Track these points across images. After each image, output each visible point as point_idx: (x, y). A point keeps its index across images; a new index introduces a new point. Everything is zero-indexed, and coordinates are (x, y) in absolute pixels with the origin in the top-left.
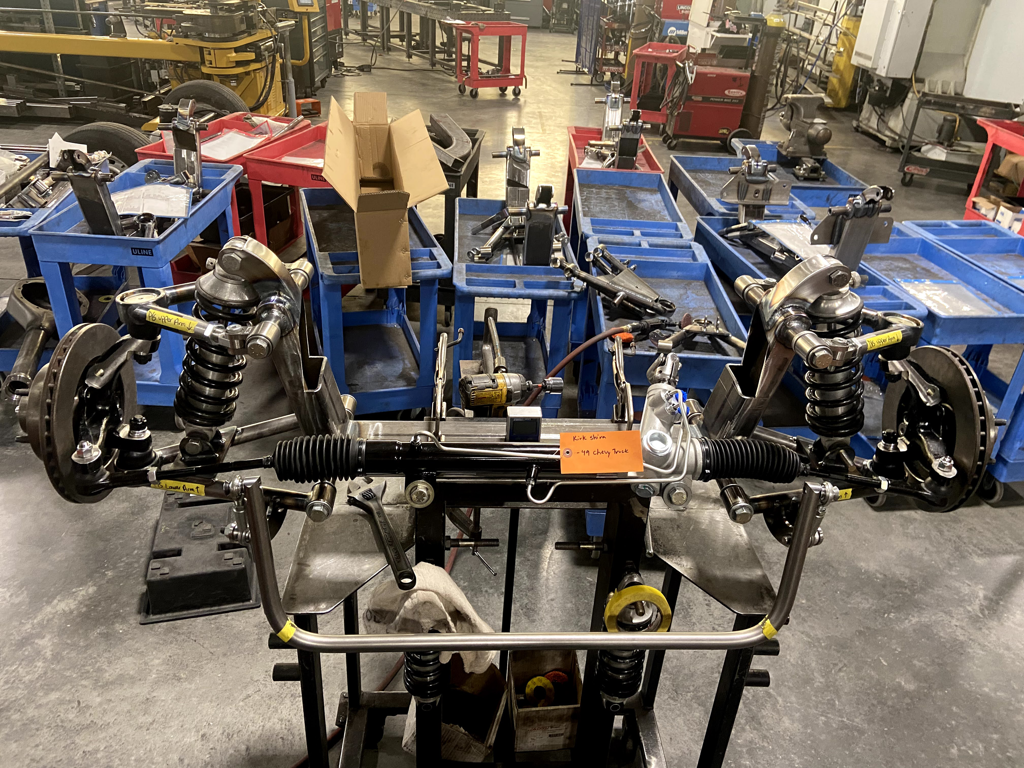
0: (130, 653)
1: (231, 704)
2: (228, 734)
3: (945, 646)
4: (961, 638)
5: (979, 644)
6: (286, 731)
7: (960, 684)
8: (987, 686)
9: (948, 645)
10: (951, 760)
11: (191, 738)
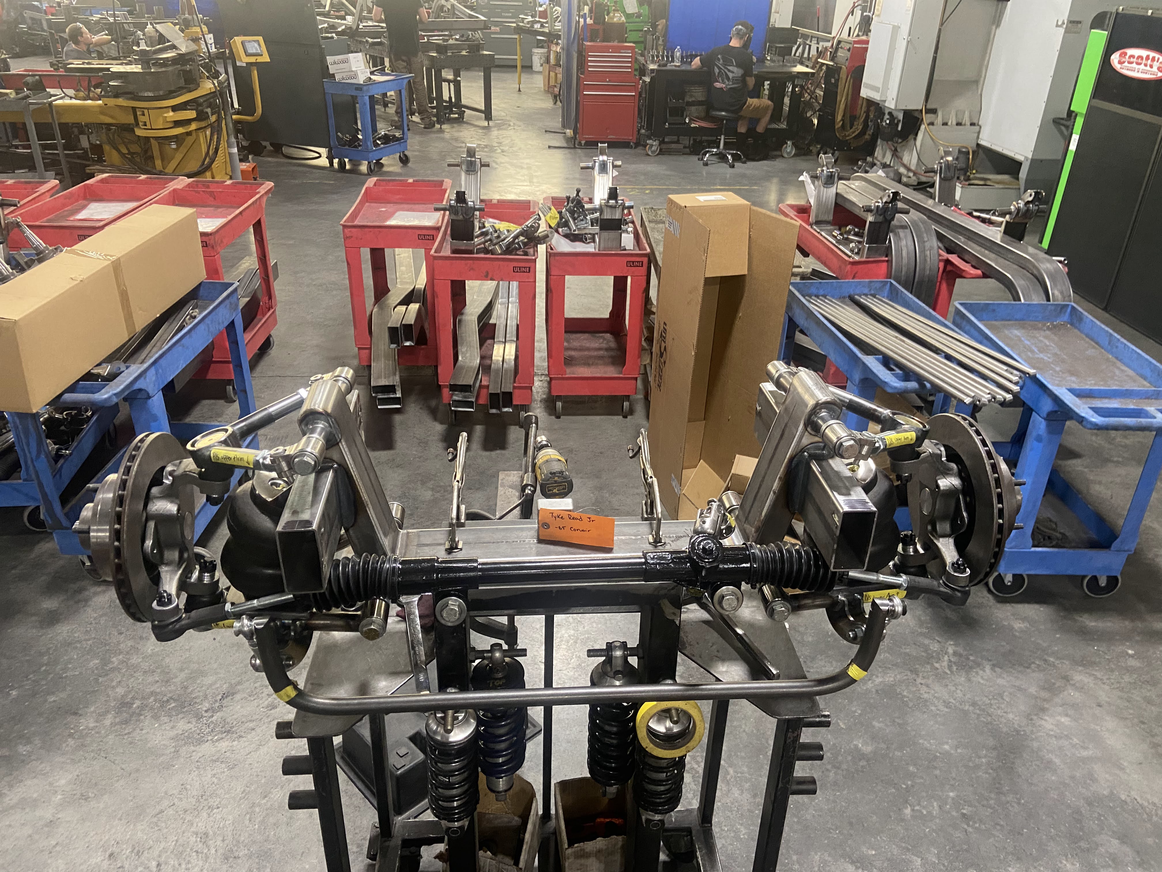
0: (34, 775)
1: (143, 821)
2: (138, 852)
3: (908, 706)
4: (926, 696)
5: (944, 702)
6: (200, 845)
7: (920, 744)
8: (947, 743)
9: (911, 704)
10: (903, 820)
11: (98, 858)
